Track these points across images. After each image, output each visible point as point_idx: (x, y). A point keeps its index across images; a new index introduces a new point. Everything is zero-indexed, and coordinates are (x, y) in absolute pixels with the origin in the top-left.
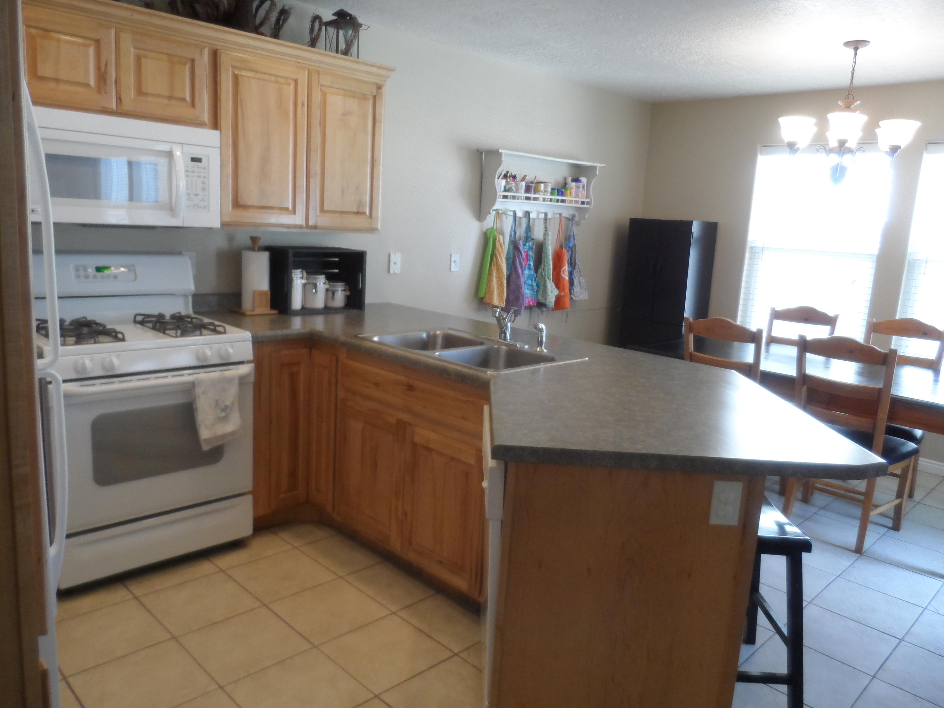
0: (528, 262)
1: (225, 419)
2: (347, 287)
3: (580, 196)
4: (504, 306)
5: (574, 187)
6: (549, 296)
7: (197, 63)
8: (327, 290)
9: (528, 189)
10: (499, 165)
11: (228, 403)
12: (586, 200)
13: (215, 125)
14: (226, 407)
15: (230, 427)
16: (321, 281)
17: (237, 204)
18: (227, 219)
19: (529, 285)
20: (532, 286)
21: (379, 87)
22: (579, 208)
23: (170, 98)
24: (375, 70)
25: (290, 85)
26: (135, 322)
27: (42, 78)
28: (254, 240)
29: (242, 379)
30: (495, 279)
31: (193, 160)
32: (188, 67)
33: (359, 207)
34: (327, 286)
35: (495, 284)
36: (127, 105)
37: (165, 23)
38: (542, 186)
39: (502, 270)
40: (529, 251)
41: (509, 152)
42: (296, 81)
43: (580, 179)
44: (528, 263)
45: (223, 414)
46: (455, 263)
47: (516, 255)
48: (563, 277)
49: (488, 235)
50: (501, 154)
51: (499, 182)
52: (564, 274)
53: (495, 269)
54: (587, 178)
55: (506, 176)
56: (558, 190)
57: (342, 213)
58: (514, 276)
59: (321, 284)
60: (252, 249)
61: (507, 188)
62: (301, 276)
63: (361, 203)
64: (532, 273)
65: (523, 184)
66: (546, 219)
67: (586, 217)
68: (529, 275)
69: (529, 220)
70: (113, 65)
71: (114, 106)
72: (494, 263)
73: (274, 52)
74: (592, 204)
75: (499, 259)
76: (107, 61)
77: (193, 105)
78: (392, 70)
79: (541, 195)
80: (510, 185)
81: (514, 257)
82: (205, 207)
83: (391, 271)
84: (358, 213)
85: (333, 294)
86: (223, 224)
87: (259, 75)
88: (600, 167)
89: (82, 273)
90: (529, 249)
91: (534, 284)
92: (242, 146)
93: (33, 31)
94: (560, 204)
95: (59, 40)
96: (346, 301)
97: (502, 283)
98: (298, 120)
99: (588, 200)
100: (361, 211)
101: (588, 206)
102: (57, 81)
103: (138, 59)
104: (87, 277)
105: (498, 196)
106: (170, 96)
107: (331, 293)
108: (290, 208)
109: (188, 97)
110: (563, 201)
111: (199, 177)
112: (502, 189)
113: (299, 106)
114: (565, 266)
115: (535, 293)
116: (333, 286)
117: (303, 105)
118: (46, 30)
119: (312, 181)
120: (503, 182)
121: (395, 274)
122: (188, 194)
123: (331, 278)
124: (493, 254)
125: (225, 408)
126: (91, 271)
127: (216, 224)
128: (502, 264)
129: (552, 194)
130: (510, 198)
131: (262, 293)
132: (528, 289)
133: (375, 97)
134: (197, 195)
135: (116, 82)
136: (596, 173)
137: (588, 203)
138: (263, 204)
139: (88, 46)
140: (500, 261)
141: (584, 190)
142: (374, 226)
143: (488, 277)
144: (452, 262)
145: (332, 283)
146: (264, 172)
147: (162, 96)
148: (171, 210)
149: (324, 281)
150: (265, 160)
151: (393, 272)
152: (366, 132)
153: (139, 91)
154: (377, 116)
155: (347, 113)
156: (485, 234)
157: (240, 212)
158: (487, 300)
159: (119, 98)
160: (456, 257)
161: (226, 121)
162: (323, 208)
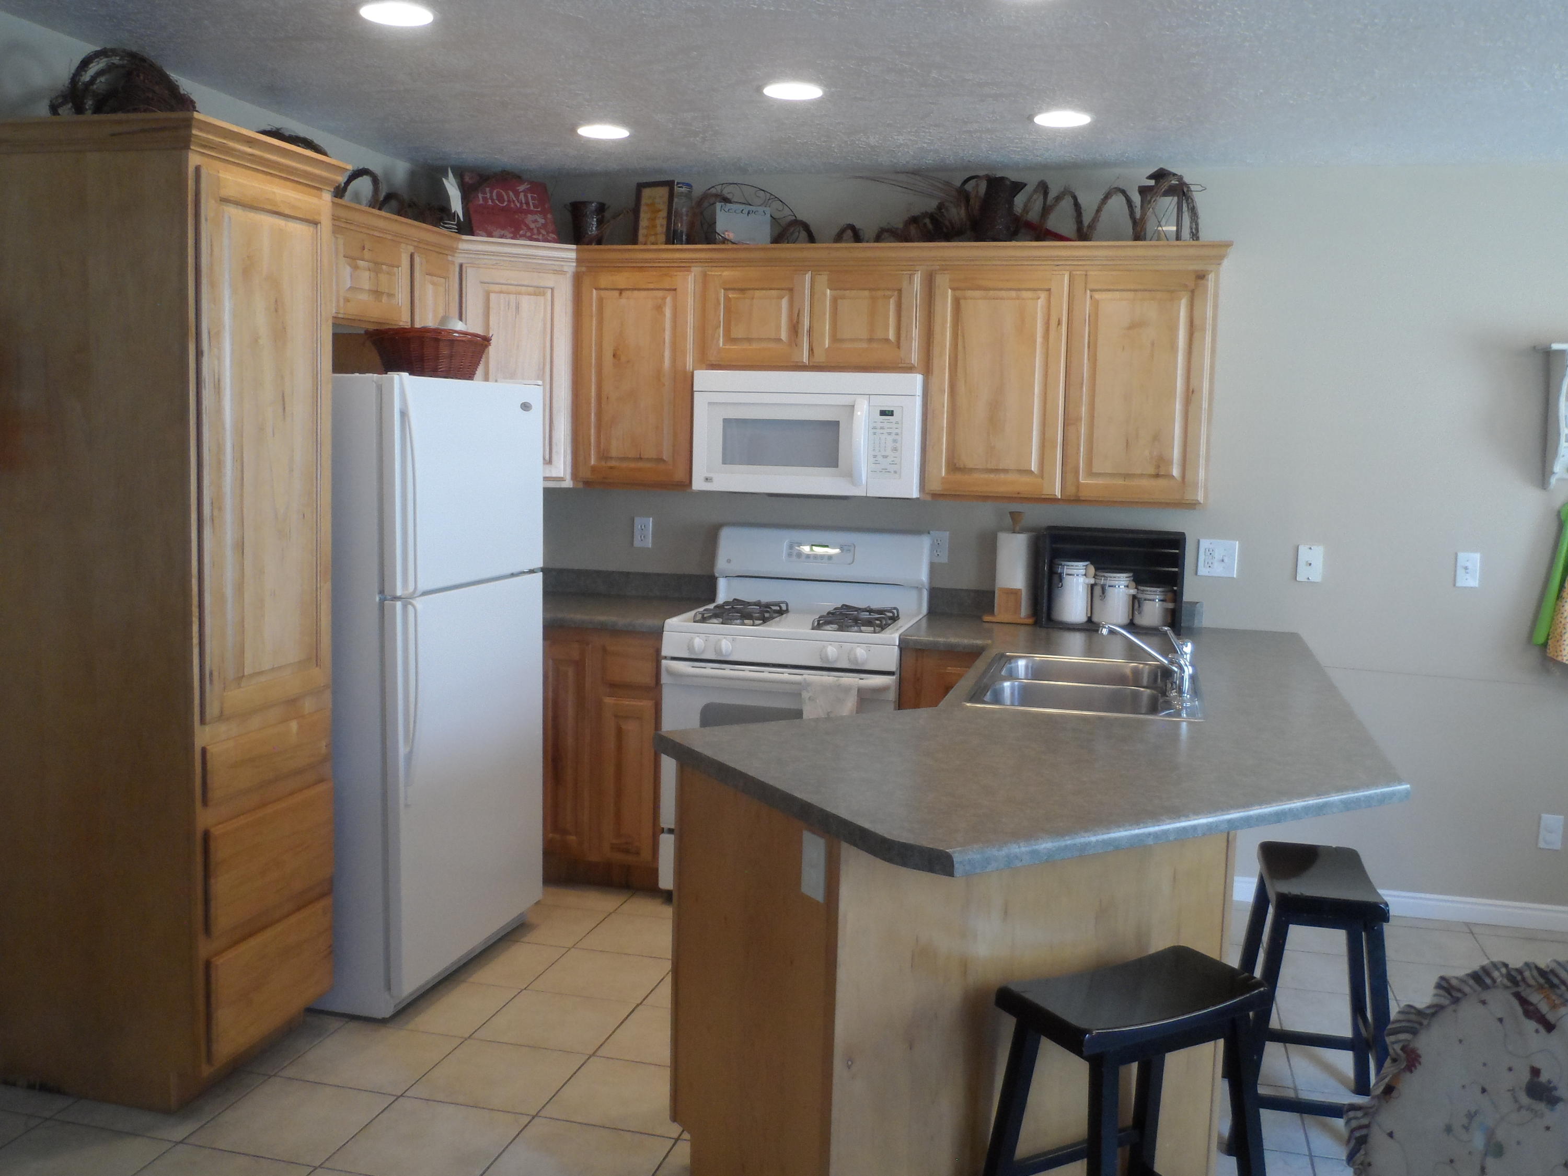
8: (1133, 597)
10: (1564, 376)
13: (925, 366)
16: (1121, 585)
17: (958, 468)
18: (935, 487)
21: (1201, 276)
24: (1191, 251)
25: (1038, 298)
28: (1015, 516)
31: (883, 413)
32: (893, 300)
33: (1158, 467)
34: (1133, 591)
36: (821, 357)
37: (866, 254)
42: (1049, 291)
46: (1468, 571)
49: (1565, 516)
50: (1562, 353)
51: (1566, 406)
57: (1128, 476)
60: (1010, 529)
62: (1083, 572)
63: (1163, 460)
70: (807, 314)
71: (805, 360)
73: (1015, 258)
76: (799, 311)
77: (898, 344)
78: (1227, 245)
82: (895, 472)
83: (1299, 578)
84: (1158, 475)
85: (1142, 603)
86: (929, 494)
87: (988, 294)
92: (961, 388)
95: (753, 298)
96: (1165, 617)
98: (1051, 345)
100: (1163, 472)
102: (749, 339)
103: (835, 301)
105: (1563, 438)
106: (870, 339)
107: (1137, 603)
108: (1035, 470)
109: (891, 335)
111: (890, 434)
113: (1054, 325)
116: (1145, 592)
117: (1059, 323)
118: (742, 290)
121: (1309, 582)
122: (875, 456)
123: (1141, 579)
127: (914, 492)
131: (1011, 593)
133: (1193, 292)
134: (885, 457)
135: (809, 332)
138: (991, 466)
139: (781, 298)
142: (1189, 497)
143: (1556, 604)
144: (1458, 568)
145: (1142, 588)
146: (994, 421)
147: (861, 340)
148: (850, 475)
149: (1126, 583)
150: (995, 406)
151: (1306, 580)
152: (1173, 347)
153: (835, 339)
154: (1197, 322)
155: (1135, 326)
156: (1559, 513)
157: (958, 477)
158: (1551, 653)
159: (811, 350)
160: (1472, 560)
161: (942, 360)
162: (1091, 470)
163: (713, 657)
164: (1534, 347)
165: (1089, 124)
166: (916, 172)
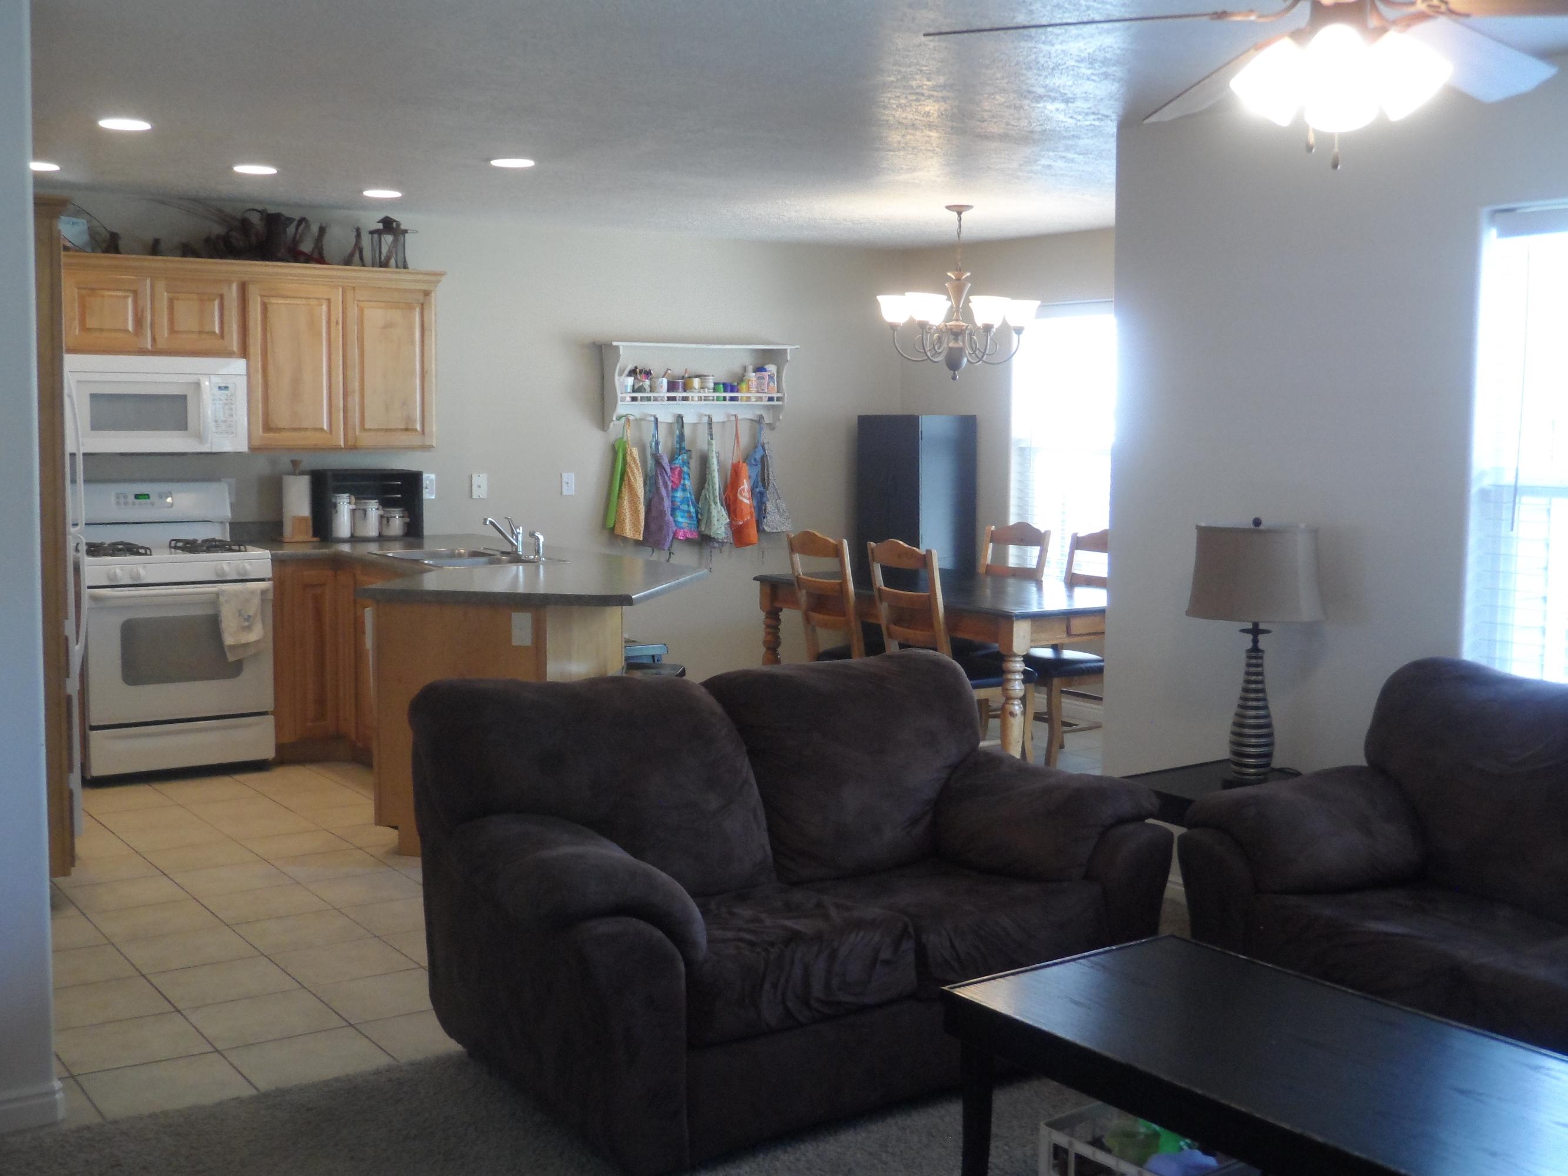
0: (682, 480)
1: (249, 628)
2: (406, 513)
3: (766, 390)
4: (641, 539)
5: (754, 379)
6: (714, 525)
7: (226, 297)
8: (382, 517)
9: (672, 386)
10: (618, 361)
11: (251, 613)
12: (775, 395)
13: (244, 353)
14: (249, 616)
15: (253, 636)
16: (373, 509)
17: (268, 427)
18: (257, 443)
19: (684, 511)
20: (689, 512)
21: (427, 293)
22: (767, 406)
23: (200, 332)
24: (421, 277)
25: (322, 305)
26: (170, 547)
27: (89, 330)
28: (295, 463)
29: (264, 592)
30: (626, 503)
31: (221, 388)
32: (216, 303)
33: (407, 423)
34: (381, 512)
35: (627, 510)
36: (161, 344)
37: (195, 266)
38: (696, 382)
39: (635, 492)
40: (683, 467)
41: (628, 344)
42: (329, 300)
43: (766, 367)
44: (682, 482)
45: (246, 624)
46: (569, 485)
47: (658, 472)
48: (740, 500)
49: (616, 448)
50: (617, 347)
51: (621, 380)
52: (742, 496)
53: (627, 491)
54: (775, 364)
55: (633, 372)
56: (725, 385)
57: (387, 430)
58: (656, 500)
59: (374, 509)
60: (293, 473)
61: (636, 387)
62: (348, 501)
63: (409, 419)
64: (689, 496)
65: (665, 381)
66: (710, 423)
67: (781, 418)
68: (684, 498)
69: (683, 426)
70: (149, 311)
71: (149, 347)
72: (625, 484)
73: (304, 275)
74: (786, 400)
75: (632, 479)
76: (143, 308)
77: (222, 335)
78: (441, 274)
79: (695, 393)
80: (641, 383)
81: (656, 475)
82: (231, 433)
83: (474, 496)
84: (407, 430)
85: (388, 520)
86: (252, 449)
87: (288, 301)
88: (791, 350)
89: (122, 500)
90: (683, 465)
91: (692, 510)
92: (271, 369)
93: (83, 292)
94: (728, 402)
95: (103, 296)
96: (406, 529)
97: (637, 509)
98: (332, 339)
99: (780, 395)
100: (410, 427)
101: (780, 403)
102: (101, 330)
103: (171, 301)
104: (126, 504)
105: (619, 399)
106: (200, 331)
107: (385, 520)
108: (325, 428)
109: (217, 330)
110: (732, 399)
111: (227, 404)
112: (629, 389)
113: (333, 324)
114: (743, 484)
115: (695, 522)
116: (389, 512)
117: (337, 323)
118: (93, 290)
119: (350, 399)
120: (630, 380)
121: (480, 499)
122: (217, 421)
123: (385, 503)
124: (624, 473)
125: (248, 618)
126: (131, 498)
127: (244, 448)
128: (636, 484)
129: (715, 390)
130: (641, 400)
131: (302, 519)
132: (682, 517)
133: (422, 305)
134: (224, 422)
135: (151, 325)
136: (787, 356)
137: (778, 399)
138: (295, 426)
139: (127, 297)
140: (633, 481)
141: (774, 382)
142: (428, 443)
143: (618, 501)
144: (563, 484)
145: (387, 509)
146: (296, 394)
147: (193, 332)
148: (200, 437)
149: (377, 507)
150: (296, 382)
151: (478, 498)
152: (413, 342)
153: (172, 330)
154: (426, 325)
155: (388, 326)
156: (613, 446)
157: (271, 435)
158: (617, 531)
159: (154, 339)
160: (569, 477)
161: (255, 348)
162: (364, 427)
163: (130, 582)
164: (594, 343)
165: (400, 197)
166: (196, 200)
